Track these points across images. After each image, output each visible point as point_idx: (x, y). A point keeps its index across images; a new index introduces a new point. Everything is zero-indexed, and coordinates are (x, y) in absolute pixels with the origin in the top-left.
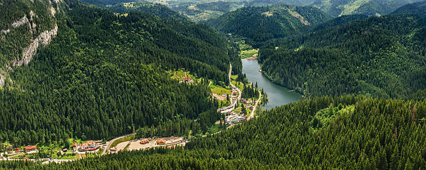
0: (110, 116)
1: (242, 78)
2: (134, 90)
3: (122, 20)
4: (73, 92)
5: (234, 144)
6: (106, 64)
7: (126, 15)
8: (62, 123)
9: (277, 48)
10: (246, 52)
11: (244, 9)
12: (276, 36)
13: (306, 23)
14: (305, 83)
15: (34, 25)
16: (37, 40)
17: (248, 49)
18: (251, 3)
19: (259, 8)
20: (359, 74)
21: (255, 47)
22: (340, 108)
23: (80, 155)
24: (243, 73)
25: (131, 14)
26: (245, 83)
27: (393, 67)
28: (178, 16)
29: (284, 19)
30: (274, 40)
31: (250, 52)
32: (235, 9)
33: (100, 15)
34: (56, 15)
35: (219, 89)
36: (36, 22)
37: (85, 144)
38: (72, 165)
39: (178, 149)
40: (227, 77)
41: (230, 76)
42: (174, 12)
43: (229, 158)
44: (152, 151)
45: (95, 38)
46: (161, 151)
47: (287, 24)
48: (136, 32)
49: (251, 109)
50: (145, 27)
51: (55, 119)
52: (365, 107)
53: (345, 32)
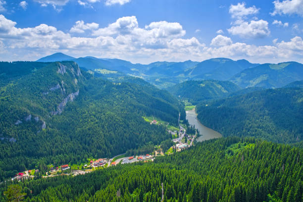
0: (111, 143)
1: (186, 122)
2: (124, 127)
3: (118, 87)
4: (89, 129)
5: (181, 161)
6: (109, 112)
7: (120, 84)
8: (84, 148)
9: (207, 105)
10: (188, 107)
11: (187, 82)
12: (206, 99)
13: (225, 91)
14: (223, 128)
15: (64, 90)
16: (66, 98)
17: (189, 105)
18: (192, 78)
19: (197, 81)
20: (258, 125)
21: (193, 104)
22: (245, 145)
23: (95, 168)
24: (186, 119)
25: (122, 83)
26: (188, 125)
27: (282, 123)
28: (149, 85)
29: (212, 88)
30: (205, 100)
31: (191, 107)
32: (182, 82)
33: (105, 84)
34: (78, 83)
35: (173, 128)
36: (66, 88)
37: (97, 161)
38: (91, 175)
39: (150, 163)
40: (177, 121)
41: (179, 120)
42: (147, 83)
43: (179, 169)
44: (135, 164)
45: (102, 97)
46: (141, 164)
47: (213, 91)
48: (125, 94)
49: (191, 140)
50: (131, 91)
51: (79, 147)
52: (262, 146)
53: (250, 97)
